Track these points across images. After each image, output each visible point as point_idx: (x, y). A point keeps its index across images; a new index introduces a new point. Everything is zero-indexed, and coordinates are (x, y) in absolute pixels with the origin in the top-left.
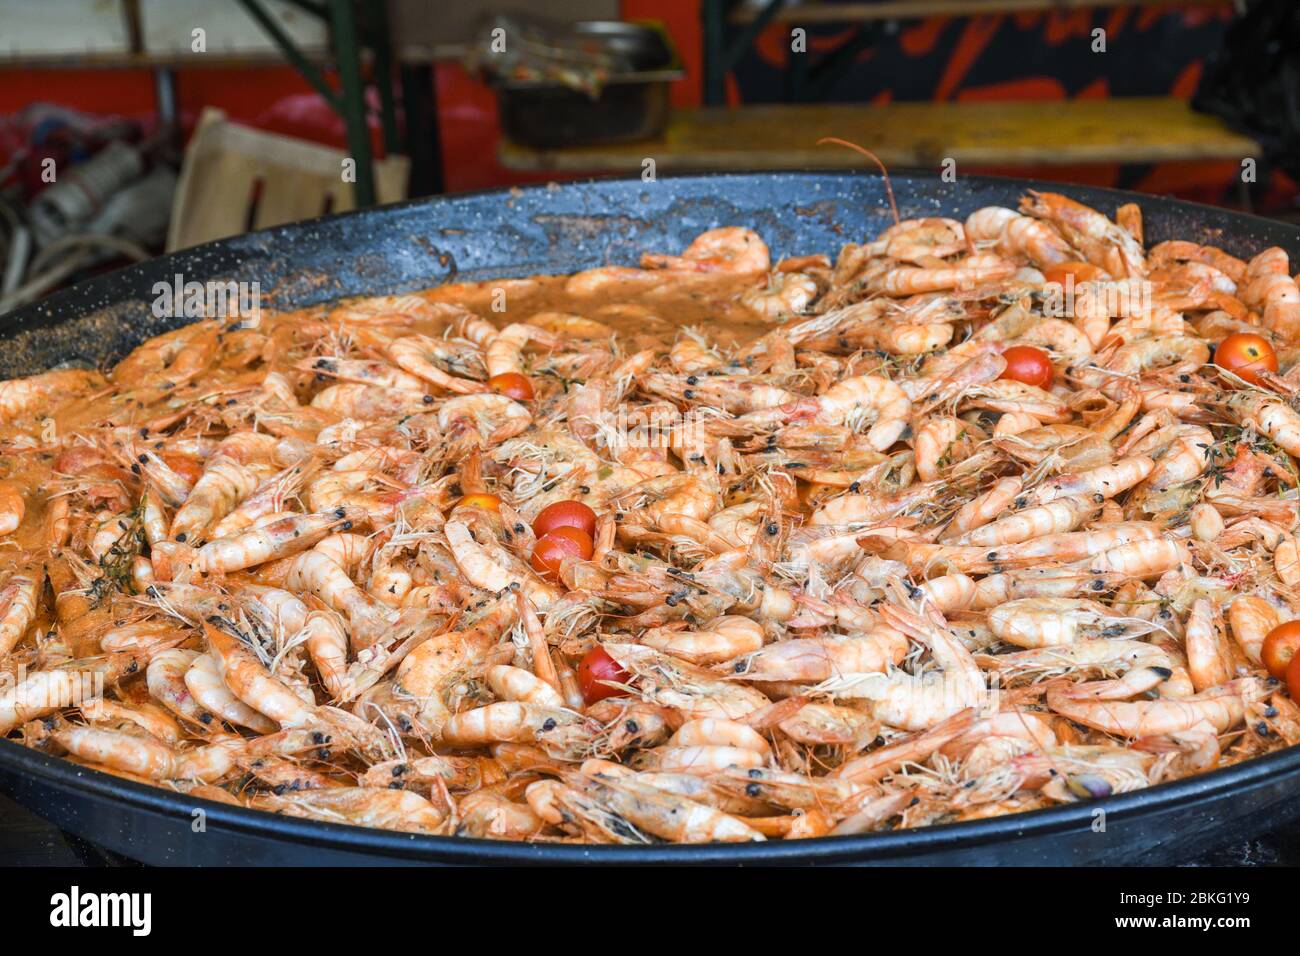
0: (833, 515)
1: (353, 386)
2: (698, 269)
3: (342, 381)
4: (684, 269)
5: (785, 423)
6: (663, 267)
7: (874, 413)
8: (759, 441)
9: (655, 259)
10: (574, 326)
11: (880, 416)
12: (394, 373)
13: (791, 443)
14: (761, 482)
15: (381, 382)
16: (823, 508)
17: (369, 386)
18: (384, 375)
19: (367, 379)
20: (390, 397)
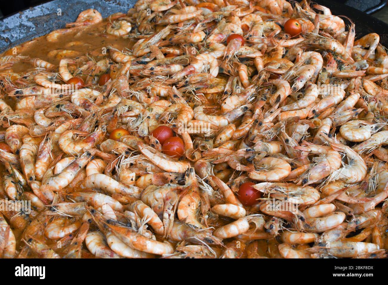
0: (229, 105)
1: (30, 97)
2: (84, 25)
3: (26, 97)
4: (80, 26)
5: (187, 76)
6: (74, 26)
7: (209, 66)
8: (182, 83)
9: (71, 24)
10: (66, 53)
11: (211, 66)
12: (42, 89)
13: (193, 82)
14: (195, 98)
15: (39, 93)
16: (225, 103)
17: (36, 96)
18: (39, 90)
19: (34, 93)
20: (47, 98)
